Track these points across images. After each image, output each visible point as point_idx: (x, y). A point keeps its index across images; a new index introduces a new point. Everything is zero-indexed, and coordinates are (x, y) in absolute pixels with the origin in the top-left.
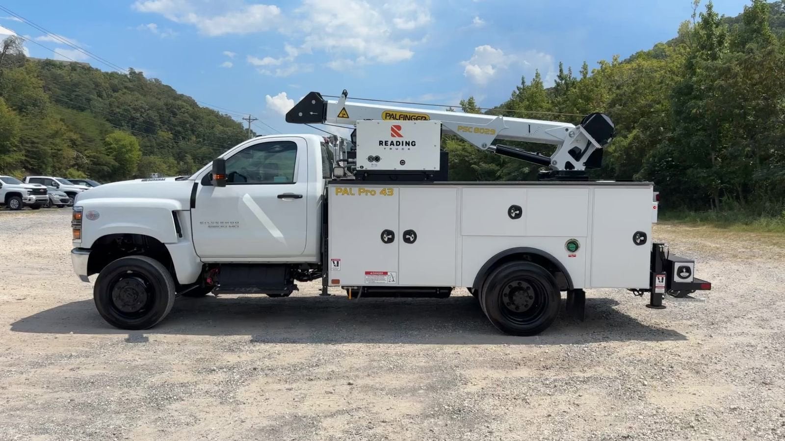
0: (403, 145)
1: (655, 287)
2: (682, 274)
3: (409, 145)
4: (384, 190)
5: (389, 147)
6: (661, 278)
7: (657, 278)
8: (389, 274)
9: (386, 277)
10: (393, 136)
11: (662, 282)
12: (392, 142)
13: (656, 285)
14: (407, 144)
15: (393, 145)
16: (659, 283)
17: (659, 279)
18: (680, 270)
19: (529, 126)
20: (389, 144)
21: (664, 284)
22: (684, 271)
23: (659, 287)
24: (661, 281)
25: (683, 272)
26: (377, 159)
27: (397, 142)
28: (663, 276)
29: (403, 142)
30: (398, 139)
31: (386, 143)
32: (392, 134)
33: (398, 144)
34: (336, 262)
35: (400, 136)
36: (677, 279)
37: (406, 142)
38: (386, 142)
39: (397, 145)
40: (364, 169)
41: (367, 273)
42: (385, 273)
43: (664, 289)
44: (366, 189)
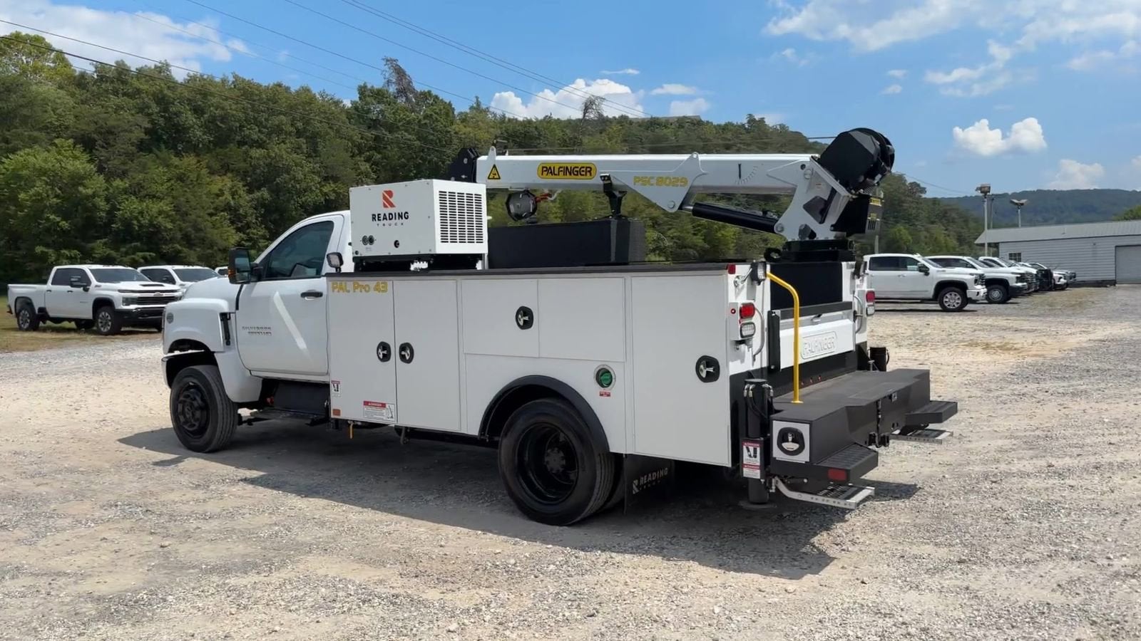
0: (395, 219)
1: (743, 465)
2: (785, 445)
3: (402, 218)
4: (378, 285)
5: (382, 222)
6: (751, 449)
7: (745, 448)
8: (387, 406)
9: (384, 411)
10: (385, 206)
11: (755, 457)
12: (385, 215)
13: (745, 462)
14: (400, 216)
15: (386, 219)
16: (748, 458)
17: (748, 451)
18: (783, 436)
19: (740, 165)
20: (382, 216)
21: (757, 461)
22: (790, 439)
23: (750, 466)
24: (752, 455)
25: (787, 441)
26: (371, 240)
27: (390, 214)
28: (755, 445)
29: (395, 214)
30: (390, 210)
31: (379, 217)
32: (384, 204)
33: (391, 217)
34: (335, 385)
35: (392, 205)
36: (777, 454)
37: (399, 214)
38: (379, 215)
39: (390, 219)
40: (359, 255)
41: (366, 403)
42: (383, 405)
43: (758, 471)
44: (360, 283)
